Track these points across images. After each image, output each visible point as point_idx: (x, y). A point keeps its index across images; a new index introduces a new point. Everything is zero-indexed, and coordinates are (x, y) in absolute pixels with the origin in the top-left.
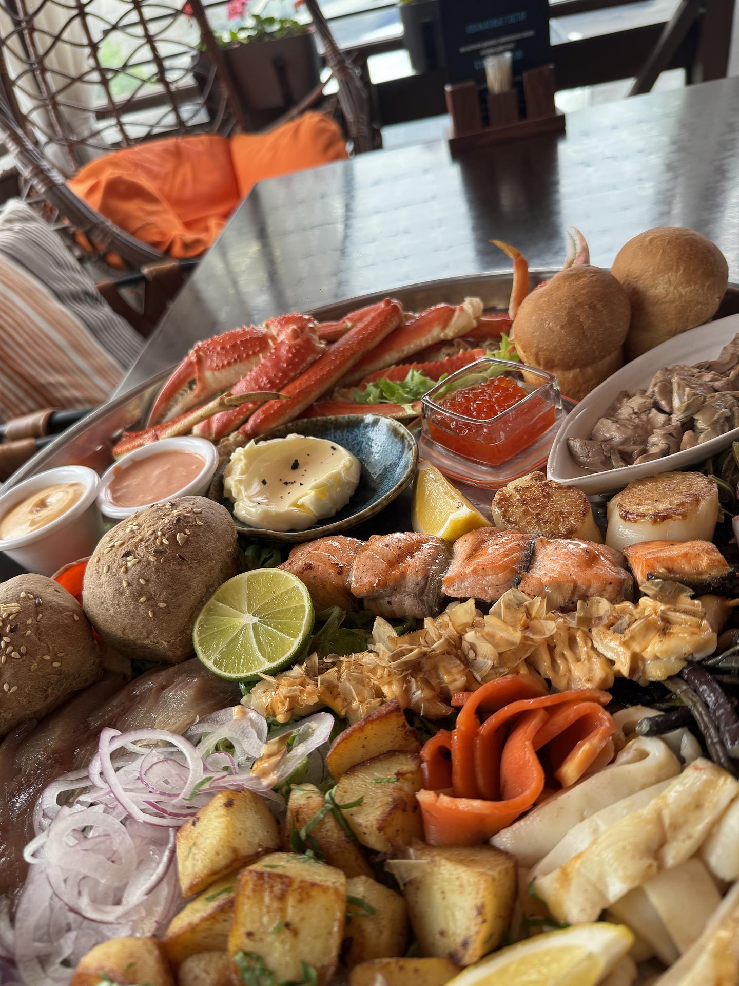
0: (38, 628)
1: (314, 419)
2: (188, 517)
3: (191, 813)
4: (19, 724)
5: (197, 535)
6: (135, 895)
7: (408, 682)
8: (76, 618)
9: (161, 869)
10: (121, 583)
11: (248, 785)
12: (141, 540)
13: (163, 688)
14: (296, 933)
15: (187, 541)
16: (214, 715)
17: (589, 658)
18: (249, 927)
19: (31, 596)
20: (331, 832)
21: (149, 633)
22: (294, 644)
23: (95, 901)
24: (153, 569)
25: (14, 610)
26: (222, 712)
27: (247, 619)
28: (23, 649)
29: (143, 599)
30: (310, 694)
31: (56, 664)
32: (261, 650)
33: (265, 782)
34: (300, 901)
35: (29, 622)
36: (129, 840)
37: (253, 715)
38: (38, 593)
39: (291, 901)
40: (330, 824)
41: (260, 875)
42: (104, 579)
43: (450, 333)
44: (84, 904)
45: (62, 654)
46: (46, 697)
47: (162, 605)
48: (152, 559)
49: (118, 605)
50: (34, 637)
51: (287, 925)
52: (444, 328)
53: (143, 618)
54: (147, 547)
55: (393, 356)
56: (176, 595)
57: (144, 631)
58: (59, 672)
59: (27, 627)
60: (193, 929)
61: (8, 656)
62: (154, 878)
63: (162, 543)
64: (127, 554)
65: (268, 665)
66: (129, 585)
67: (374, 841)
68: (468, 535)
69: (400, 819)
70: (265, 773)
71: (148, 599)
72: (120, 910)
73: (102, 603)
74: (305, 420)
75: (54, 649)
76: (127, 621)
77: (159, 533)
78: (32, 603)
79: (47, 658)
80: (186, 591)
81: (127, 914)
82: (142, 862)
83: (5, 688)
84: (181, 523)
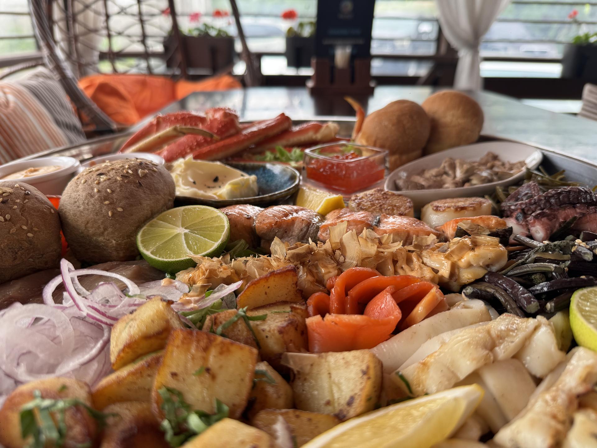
0: (23, 207)
2: (148, 164)
5: (153, 175)
8: (53, 211)
10: (92, 189)
12: (113, 169)
14: (214, 377)
15: (145, 176)
17: (421, 268)
18: (174, 370)
20: (242, 331)
21: (105, 229)
22: (215, 245)
24: (119, 185)
27: (181, 230)
29: (107, 202)
31: (30, 235)
33: (188, 307)
34: (221, 353)
35: (18, 201)
37: (177, 283)
39: (213, 352)
42: (80, 187)
43: (319, 136)
45: (36, 229)
47: (120, 210)
48: (118, 178)
49: (87, 204)
50: (18, 211)
51: (208, 370)
52: (316, 133)
53: (104, 216)
54: (116, 173)
56: (131, 205)
57: (102, 227)
59: (15, 203)
63: (127, 172)
64: (101, 174)
66: (99, 192)
68: (336, 210)
70: (189, 302)
71: (110, 204)
72: (52, 376)
73: (76, 202)
75: (31, 223)
76: (91, 216)
77: (127, 167)
79: (25, 227)
80: (138, 205)
81: (59, 376)
84: (142, 165)
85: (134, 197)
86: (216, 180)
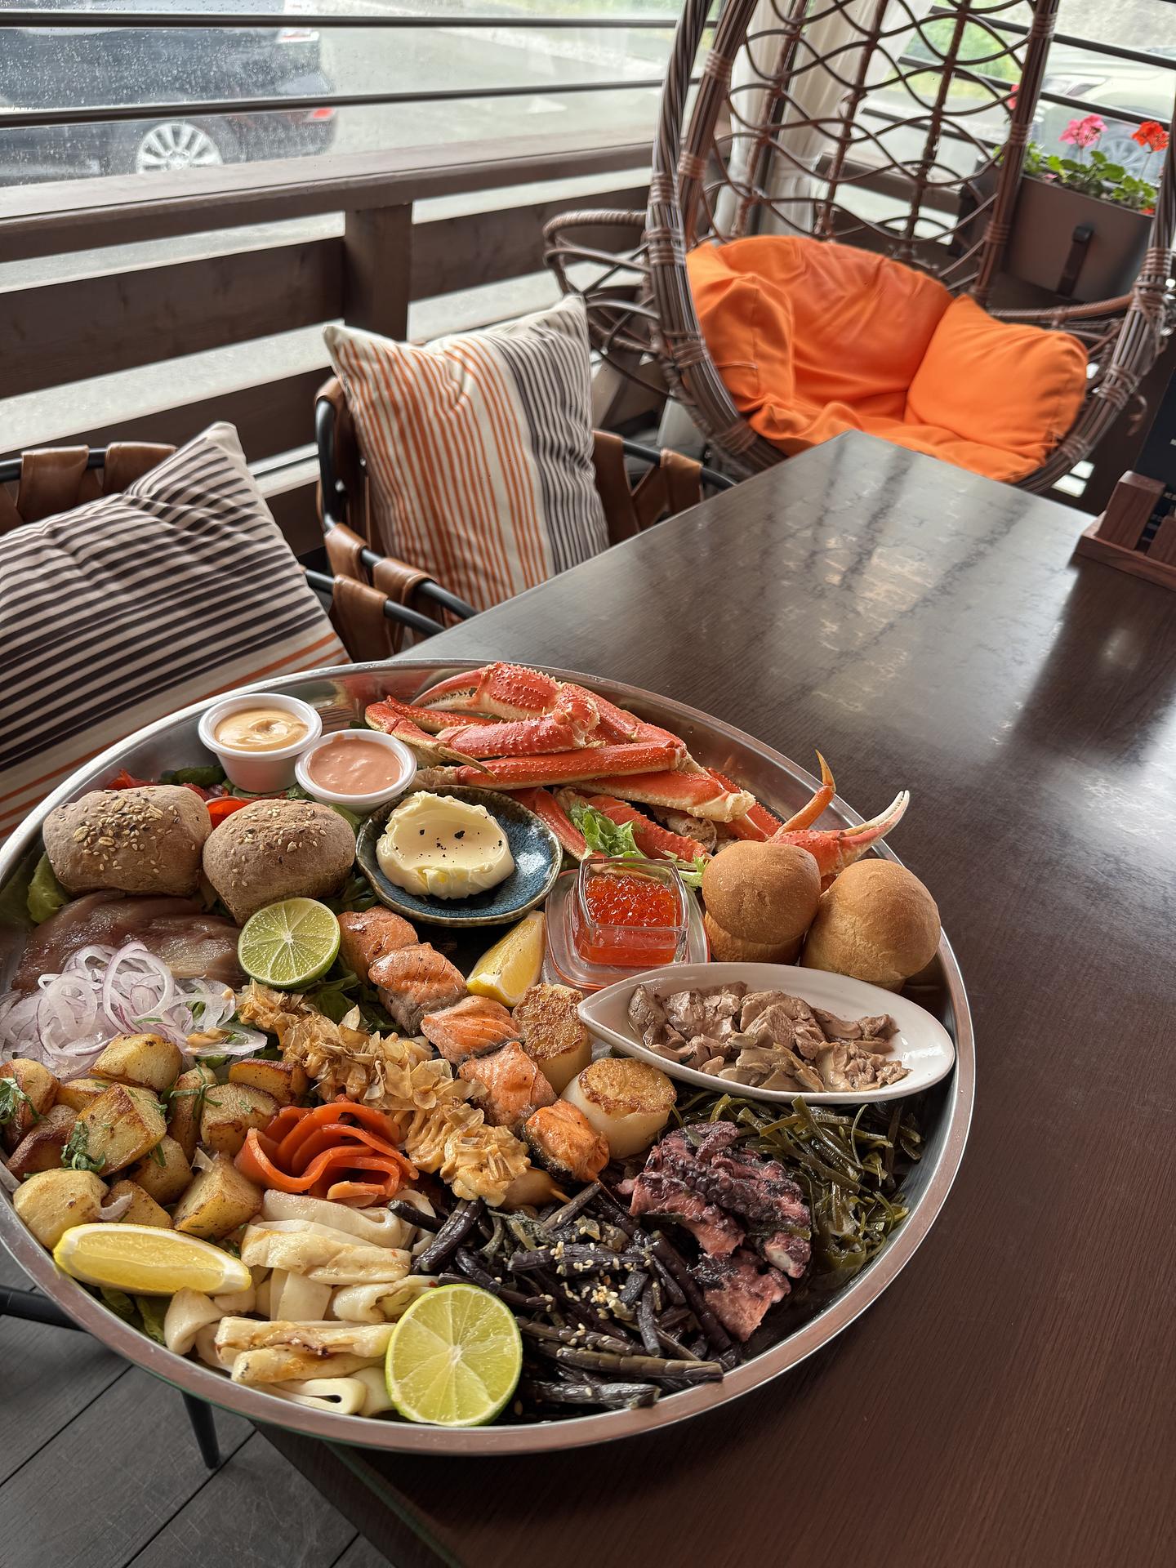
0: (162, 839)
1: (517, 804)
2: (311, 833)
3: (133, 1030)
5: (305, 852)
6: (71, 1050)
7: (324, 1063)
8: (193, 848)
9: (95, 1048)
10: (233, 848)
11: (179, 1043)
12: (268, 828)
13: (210, 937)
14: (112, 1137)
15: (294, 851)
16: (216, 982)
17: (437, 1144)
18: (95, 1114)
19: (176, 813)
20: (187, 1106)
21: (228, 894)
22: (294, 978)
23: (53, 1036)
24: (257, 855)
25: (157, 816)
26: (221, 985)
27: (287, 937)
28: (142, 846)
29: (235, 870)
30: (269, 1018)
31: (156, 871)
32: (274, 965)
33: (189, 1049)
34: (129, 1124)
35: (160, 830)
37: (232, 1002)
38: (181, 813)
39: (124, 1119)
40: (190, 1101)
41: (122, 1093)
42: (225, 837)
43: (697, 811)
44: (46, 1031)
45: (165, 867)
46: (137, 886)
47: (244, 884)
48: (262, 847)
49: (221, 861)
50: (155, 843)
51: (112, 1129)
52: (695, 804)
53: (228, 883)
54: (266, 836)
55: (635, 795)
56: (258, 883)
58: (155, 876)
59: (156, 833)
60: (77, 1092)
61: (130, 844)
62: (86, 1050)
63: (277, 841)
64: (251, 832)
65: (268, 979)
66: (235, 854)
67: (204, 1132)
68: (480, 998)
69: (229, 1133)
70: (193, 1043)
71: (239, 873)
72: (58, 1051)
74: (510, 799)
75: (162, 859)
76: (219, 875)
77: (281, 832)
78: (171, 818)
79: (153, 862)
80: (268, 885)
81: (59, 1056)
82: (91, 1035)
83: (115, 863)
84: (302, 834)
85: (265, 876)
86: (459, 835)
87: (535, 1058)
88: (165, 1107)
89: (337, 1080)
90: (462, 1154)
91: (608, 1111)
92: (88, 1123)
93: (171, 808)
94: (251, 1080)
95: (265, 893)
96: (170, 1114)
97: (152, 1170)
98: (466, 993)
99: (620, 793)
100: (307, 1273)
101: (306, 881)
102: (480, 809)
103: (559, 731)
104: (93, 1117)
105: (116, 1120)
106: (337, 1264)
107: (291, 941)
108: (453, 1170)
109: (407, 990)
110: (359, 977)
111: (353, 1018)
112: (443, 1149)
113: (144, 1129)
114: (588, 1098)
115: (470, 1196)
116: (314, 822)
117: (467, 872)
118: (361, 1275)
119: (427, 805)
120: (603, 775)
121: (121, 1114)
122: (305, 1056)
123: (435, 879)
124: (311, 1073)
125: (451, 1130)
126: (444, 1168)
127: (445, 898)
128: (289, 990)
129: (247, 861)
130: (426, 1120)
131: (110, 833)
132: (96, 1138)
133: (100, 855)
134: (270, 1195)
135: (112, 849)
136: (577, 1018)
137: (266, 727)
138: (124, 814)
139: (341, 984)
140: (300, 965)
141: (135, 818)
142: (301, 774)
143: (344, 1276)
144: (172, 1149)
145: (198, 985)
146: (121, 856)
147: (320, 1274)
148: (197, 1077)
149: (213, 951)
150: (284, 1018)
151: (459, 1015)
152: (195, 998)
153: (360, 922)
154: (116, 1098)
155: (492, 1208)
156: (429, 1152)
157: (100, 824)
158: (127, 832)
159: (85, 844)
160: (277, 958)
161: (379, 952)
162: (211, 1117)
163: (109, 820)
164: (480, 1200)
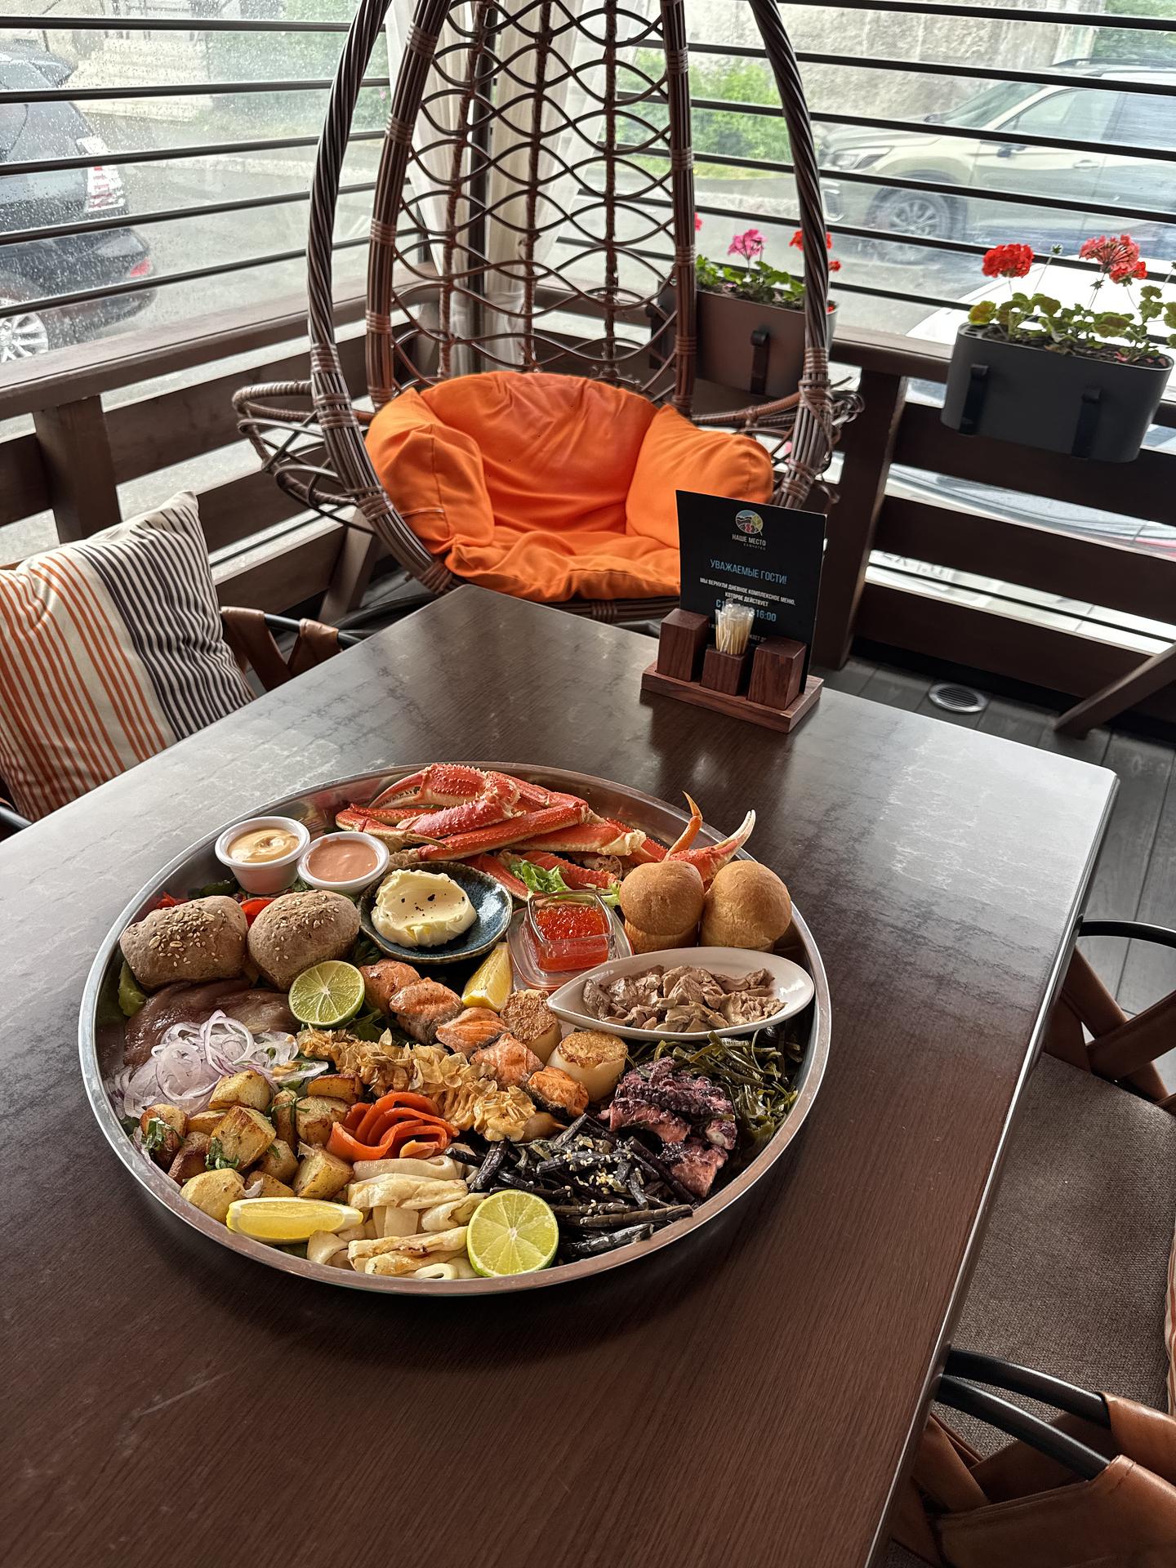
0: (218, 935)
1: (470, 868)
2: (328, 912)
3: (232, 1073)
4: (182, 981)
6: (189, 1095)
7: (374, 1071)
8: (241, 939)
9: (206, 1090)
10: (272, 933)
11: (266, 1075)
13: (264, 1003)
14: (240, 1143)
16: (278, 1033)
17: (468, 1110)
19: (223, 915)
20: (286, 1116)
23: (170, 1088)
24: (292, 934)
26: (283, 1033)
27: (325, 991)
28: (204, 943)
29: (278, 949)
30: (325, 1049)
32: (320, 1012)
33: (275, 1078)
34: (250, 1131)
35: (215, 929)
36: (200, 1069)
37: (295, 1044)
38: (227, 915)
40: (287, 1111)
41: (241, 1111)
43: (605, 851)
44: (166, 1086)
45: (222, 956)
46: (202, 975)
47: (286, 957)
48: (294, 928)
49: (264, 944)
50: (213, 940)
51: (239, 1138)
52: (602, 846)
53: (273, 959)
54: (296, 920)
55: (557, 847)
56: (296, 955)
58: (215, 964)
59: (212, 931)
60: (203, 1120)
61: (195, 943)
62: (200, 1093)
63: (305, 921)
64: (284, 918)
65: (318, 1022)
66: (275, 937)
67: (301, 1131)
68: (475, 1008)
69: (319, 1129)
70: (276, 1075)
71: (281, 950)
72: (179, 1098)
73: (258, 939)
74: (464, 866)
75: (220, 951)
76: (265, 955)
77: (307, 915)
78: (220, 919)
79: (213, 954)
80: (303, 955)
81: (181, 1100)
82: (200, 1083)
83: (185, 959)
84: (321, 914)
85: (299, 948)
86: (431, 898)
87: (524, 1042)
88: (270, 1118)
89: (385, 1082)
90: (488, 1111)
91: (583, 1066)
92: (220, 1137)
93: (219, 912)
94: (325, 1091)
95: (302, 961)
96: (275, 1123)
97: (272, 1161)
98: (464, 1007)
99: (543, 847)
100: (399, 1205)
101: (330, 948)
102: (443, 876)
103: (492, 808)
104: (223, 1132)
105: (241, 1131)
106: (418, 1195)
107: (329, 993)
108: (484, 1122)
109: (421, 1012)
110: (383, 1012)
111: (387, 1037)
112: (472, 1112)
113: (262, 1133)
114: (567, 1060)
115: (499, 1138)
116: (328, 904)
117: (445, 923)
118: (437, 1199)
119: (403, 879)
120: (530, 835)
121: (244, 1126)
122: (358, 1070)
123: (421, 933)
124: (365, 1081)
125: (476, 1098)
126: (476, 1124)
127: (430, 946)
128: (334, 1027)
129: (285, 940)
130: (456, 1096)
131: (179, 938)
132: (229, 1146)
133: (173, 955)
134: (358, 1166)
135: (182, 950)
136: (548, 1009)
137: (267, 842)
138: (185, 922)
139: (370, 1017)
140: (341, 1009)
141: (195, 923)
142: (303, 873)
143: (425, 1202)
144: (282, 1147)
145: (266, 1037)
146: (189, 953)
147: (408, 1204)
148: (286, 1095)
149: (270, 1012)
150: (337, 1047)
151: (462, 1023)
152: (266, 1046)
153: (375, 971)
154: (237, 1117)
155: (515, 1143)
156: (463, 1116)
157: (169, 932)
158: (191, 934)
159: (160, 949)
160: (321, 1006)
161: (394, 990)
162: (304, 1120)
163: (175, 928)
164: (506, 1140)
